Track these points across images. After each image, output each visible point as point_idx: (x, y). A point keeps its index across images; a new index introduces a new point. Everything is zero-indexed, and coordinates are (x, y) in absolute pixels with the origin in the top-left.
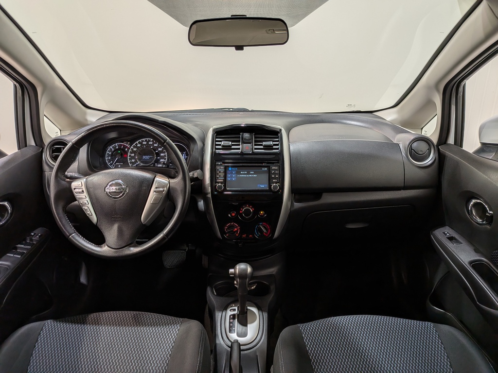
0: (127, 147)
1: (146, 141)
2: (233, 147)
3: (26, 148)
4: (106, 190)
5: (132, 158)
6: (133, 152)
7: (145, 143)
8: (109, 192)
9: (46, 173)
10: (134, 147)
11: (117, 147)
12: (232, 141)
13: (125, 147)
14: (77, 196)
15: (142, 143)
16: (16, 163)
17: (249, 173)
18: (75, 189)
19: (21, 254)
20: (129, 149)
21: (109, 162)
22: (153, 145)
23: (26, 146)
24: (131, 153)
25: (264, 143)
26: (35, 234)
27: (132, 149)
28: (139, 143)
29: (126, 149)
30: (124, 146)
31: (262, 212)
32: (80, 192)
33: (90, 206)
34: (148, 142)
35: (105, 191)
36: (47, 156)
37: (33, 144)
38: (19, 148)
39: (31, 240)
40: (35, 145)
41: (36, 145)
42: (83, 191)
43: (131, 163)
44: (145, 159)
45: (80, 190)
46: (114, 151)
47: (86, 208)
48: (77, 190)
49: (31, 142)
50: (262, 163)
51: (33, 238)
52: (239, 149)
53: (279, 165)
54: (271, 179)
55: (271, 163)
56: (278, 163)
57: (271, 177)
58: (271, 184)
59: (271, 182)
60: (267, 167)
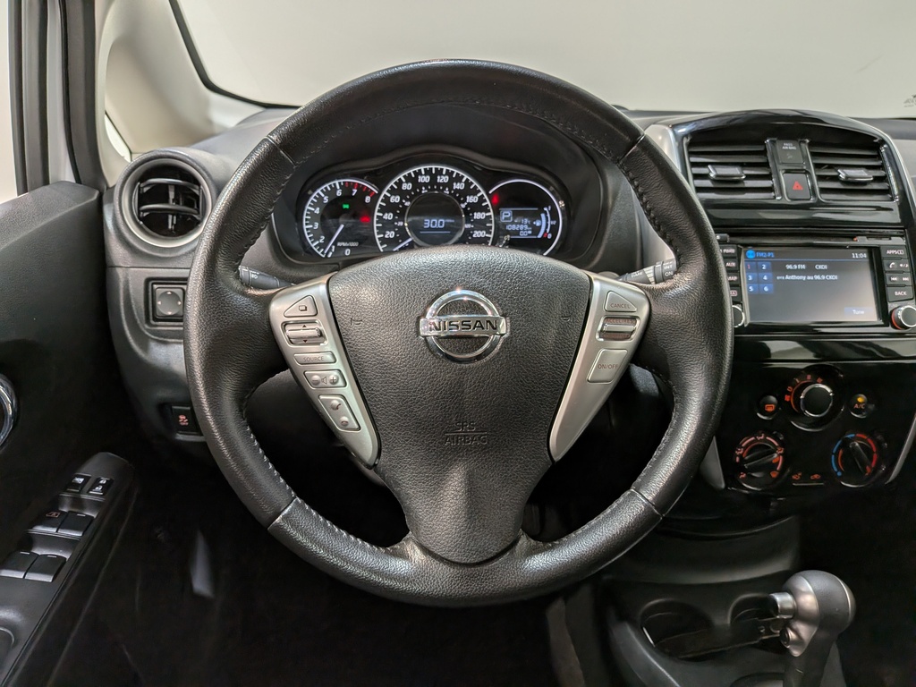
0: (368, 192)
1: (428, 172)
2: (749, 184)
3: (46, 187)
4: (424, 330)
5: (386, 226)
6: (389, 207)
7: (426, 179)
8: (438, 338)
9: (120, 272)
10: (392, 191)
11: (339, 193)
12: (742, 165)
13: (363, 192)
14: (298, 354)
15: (416, 178)
16: (23, 234)
17: (811, 270)
18: (285, 324)
19: (54, 566)
20: (375, 198)
21: (316, 238)
22: (449, 185)
23: (46, 182)
24: (383, 210)
25: (842, 174)
26: (87, 479)
27: (386, 199)
28: (408, 178)
29: (368, 199)
30: (360, 187)
31: (860, 400)
32: (305, 340)
33: (349, 391)
34: (434, 178)
35: (418, 333)
36: (120, 215)
37: (68, 176)
38: (24, 186)
39: (78, 503)
40: (74, 181)
41: (78, 180)
42: (321, 335)
43: (383, 241)
44: (430, 229)
45: (310, 331)
46: (330, 203)
47: (335, 401)
48: (292, 331)
49: (62, 169)
50: (852, 237)
51: (85, 497)
52: (770, 189)
53: (907, 242)
54: (889, 290)
55: (881, 236)
56: (902, 236)
57: (888, 283)
58: (889, 304)
59: (890, 297)
60: (866, 250)
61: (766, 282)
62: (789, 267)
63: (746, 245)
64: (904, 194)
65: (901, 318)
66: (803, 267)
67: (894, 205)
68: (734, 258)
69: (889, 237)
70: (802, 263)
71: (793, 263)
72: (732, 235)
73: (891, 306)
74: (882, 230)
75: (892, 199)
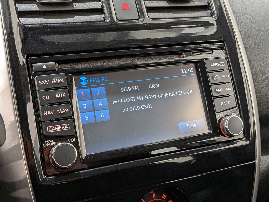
17: (145, 90)
50: (179, 54)
52: (100, 11)
53: (226, 54)
54: (216, 101)
55: (204, 51)
56: (222, 49)
57: (214, 94)
58: (217, 115)
59: (217, 109)
60: (193, 65)
61: (101, 109)
62: (123, 90)
63: (77, 73)
64: (220, 9)
65: (227, 127)
66: (137, 88)
67: (212, 20)
68: (65, 87)
69: (212, 50)
70: (135, 84)
71: (126, 86)
72: (60, 62)
73: (219, 116)
74: (205, 45)
75: (212, 15)
